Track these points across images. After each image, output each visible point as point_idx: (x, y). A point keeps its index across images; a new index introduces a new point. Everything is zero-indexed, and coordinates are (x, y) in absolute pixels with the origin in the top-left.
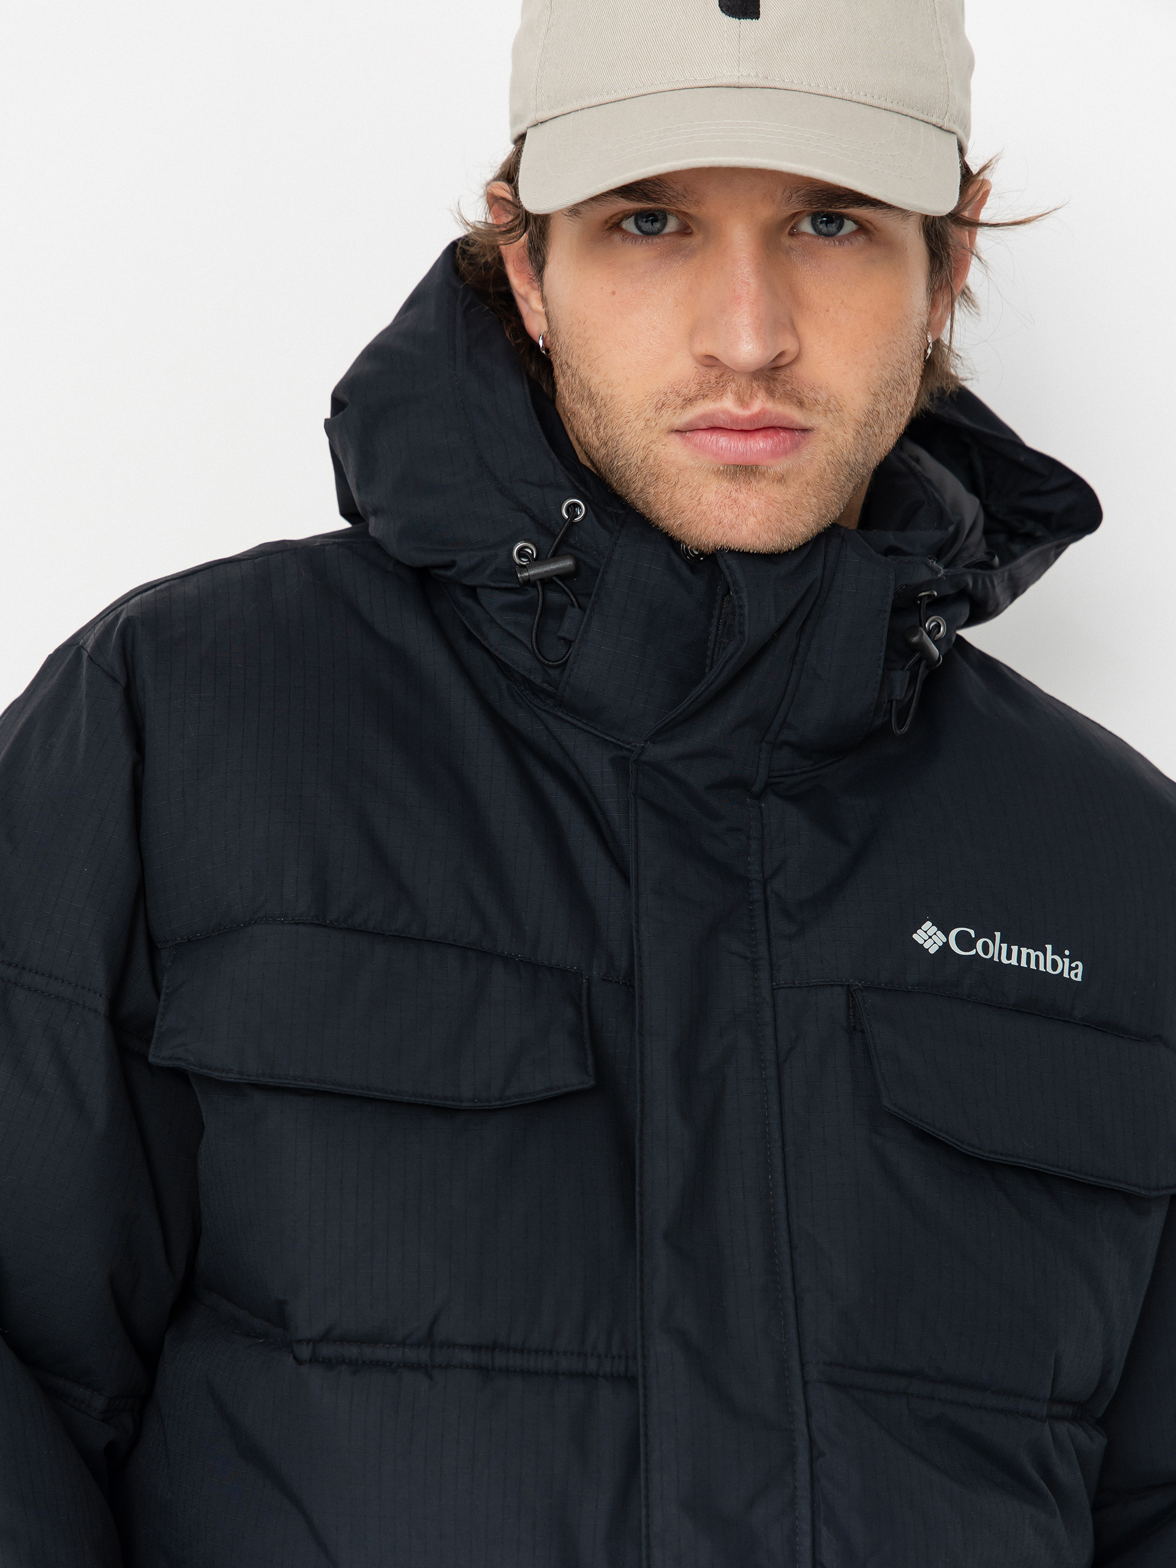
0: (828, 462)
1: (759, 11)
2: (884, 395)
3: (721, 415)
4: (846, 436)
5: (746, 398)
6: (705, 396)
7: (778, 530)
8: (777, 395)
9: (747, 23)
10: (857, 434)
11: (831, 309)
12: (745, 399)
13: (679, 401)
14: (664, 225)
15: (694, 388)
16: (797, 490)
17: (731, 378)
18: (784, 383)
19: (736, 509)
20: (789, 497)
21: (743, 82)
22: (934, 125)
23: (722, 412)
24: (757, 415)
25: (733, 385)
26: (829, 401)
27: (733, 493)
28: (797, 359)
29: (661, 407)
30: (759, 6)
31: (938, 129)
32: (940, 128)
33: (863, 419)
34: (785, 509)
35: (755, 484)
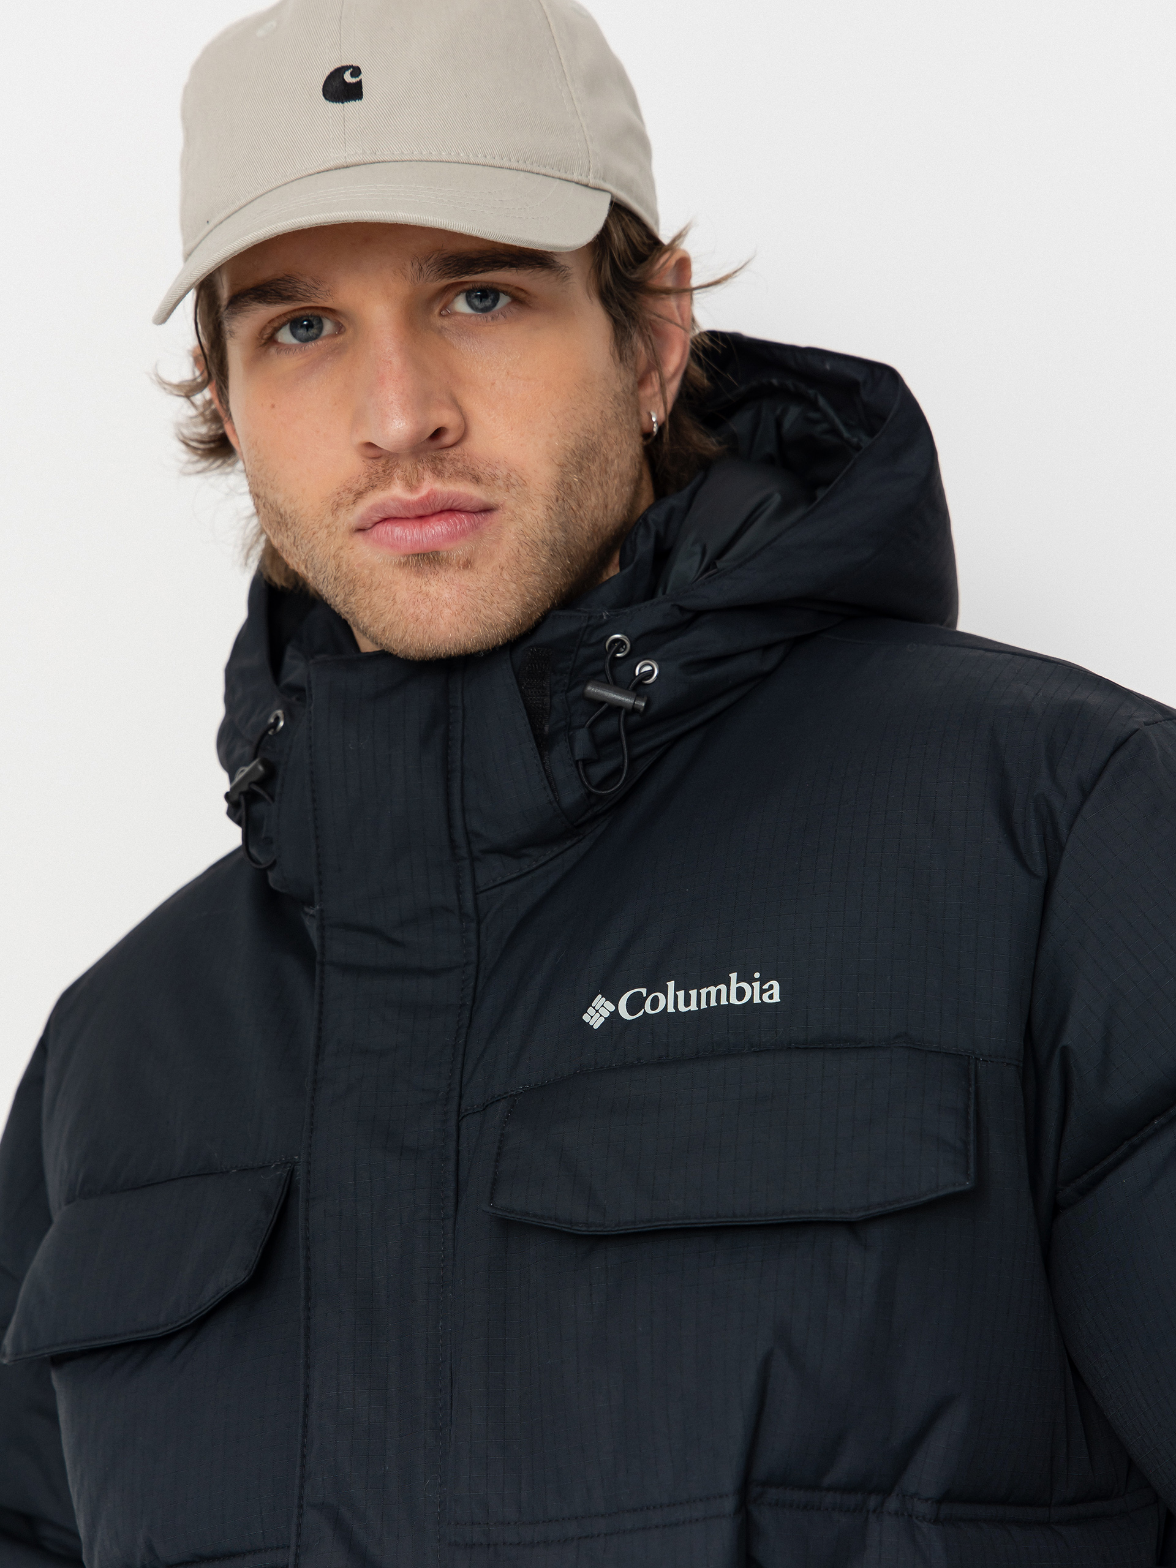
0: (520, 543)
1: (362, 92)
2: (572, 464)
3: (392, 503)
4: (536, 513)
5: (414, 482)
6: (374, 487)
7: (476, 619)
8: (447, 475)
9: (351, 106)
10: (548, 510)
11: (497, 382)
12: (413, 484)
13: (351, 497)
14: (321, 329)
15: (364, 480)
16: (491, 576)
17: (396, 463)
18: (453, 461)
19: (429, 603)
20: (481, 584)
21: (350, 160)
22: (577, 183)
23: (393, 500)
24: (428, 497)
25: (399, 471)
26: (509, 475)
27: (423, 587)
28: (464, 435)
29: (337, 507)
30: (362, 87)
31: (583, 188)
32: (586, 186)
33: (552, 493)
34: (480, 597)
35: (444, 574)
